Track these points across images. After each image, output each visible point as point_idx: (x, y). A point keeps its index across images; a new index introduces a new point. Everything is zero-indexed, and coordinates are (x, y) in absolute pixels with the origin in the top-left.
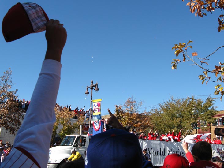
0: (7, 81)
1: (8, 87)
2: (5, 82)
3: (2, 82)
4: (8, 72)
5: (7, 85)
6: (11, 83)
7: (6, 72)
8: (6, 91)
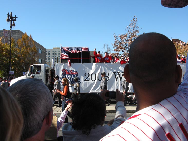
0: (135, 27)
1: (136, 32)
2: (133, 28)
3: (131, 29)
4: (134, 20)
5: (136, 30)
6: (138, 29)
7: (133, 20)
8: (135, 36)
